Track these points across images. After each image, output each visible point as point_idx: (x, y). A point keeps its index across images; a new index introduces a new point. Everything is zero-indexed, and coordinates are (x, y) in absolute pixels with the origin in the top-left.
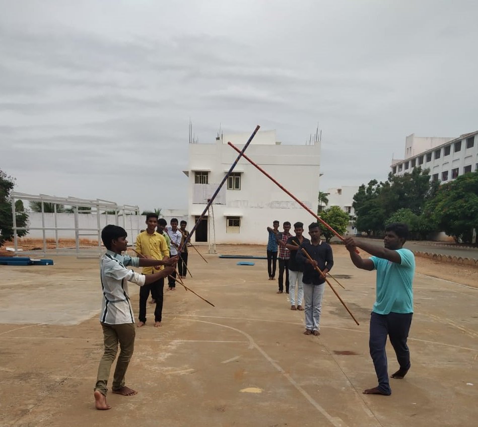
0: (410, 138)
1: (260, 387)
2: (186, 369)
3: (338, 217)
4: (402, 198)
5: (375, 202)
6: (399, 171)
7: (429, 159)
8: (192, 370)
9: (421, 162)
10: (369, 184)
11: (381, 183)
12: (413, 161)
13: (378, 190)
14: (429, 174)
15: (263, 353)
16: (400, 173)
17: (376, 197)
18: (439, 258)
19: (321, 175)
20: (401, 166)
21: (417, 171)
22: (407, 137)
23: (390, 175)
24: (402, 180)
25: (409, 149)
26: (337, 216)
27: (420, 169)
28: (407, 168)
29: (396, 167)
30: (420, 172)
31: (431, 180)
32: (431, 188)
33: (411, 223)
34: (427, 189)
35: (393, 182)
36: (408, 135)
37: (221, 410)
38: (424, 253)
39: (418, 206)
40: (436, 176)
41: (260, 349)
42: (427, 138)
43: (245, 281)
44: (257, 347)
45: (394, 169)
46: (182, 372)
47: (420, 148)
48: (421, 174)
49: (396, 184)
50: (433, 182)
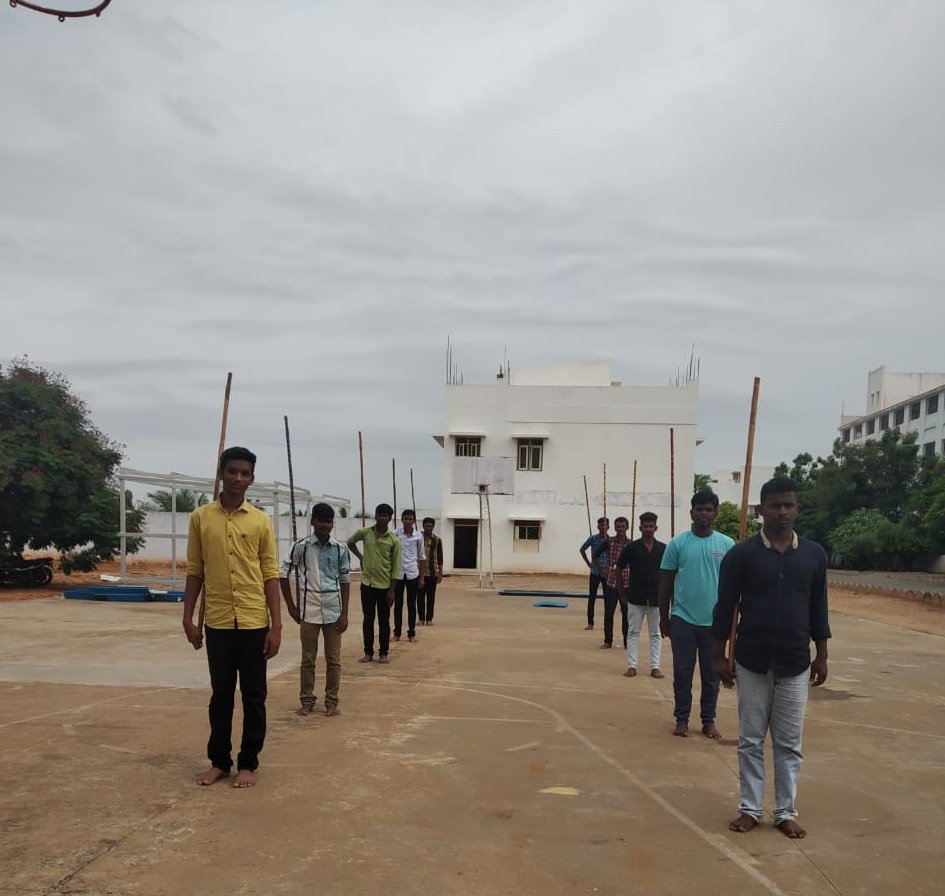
0: (876, 375)
1: (576, 787)
2: (440, 757)
3: (733, 523)
4: (862, 487)
5: (808, 499)
6: (856, 437)
7: (915, 414)
8: (451, 758)
9: (899, 420)
10: (794, 461)
11: (820, 460)
12: (884, 418)
13: (813, 475)
14: (916, 443)
15: (582, 738)
16: (860, 440)
17: (810, 486)
18: (937, 601)
19: (698, 443)
20: (858, 429)
21: (891, 438)
22: (870, 374)
23: (837, 444)
24: (861, 454)
25: (875, 396)
26: (731, 520)
27: (897, 433)
28: (871, 431)
29: (849, 431)
30: (897, 439)
31: (920, 453)
32: (920, 469)
33: (880, 538)
34: (913, 473)
35: (844, 458)
36: (872, 370)
37: (505, 816)
38: (906, 590)
39: (896, 504)
40: (930, 447)
41: (576, 733)
42: (910, 374)
43: (548, 632)
44: (570, 728)
45: (846, 433)
46: (433, 762)
47: (897, 392)
48: (900, 442)
49: (850, 462)
50: (924, 459)
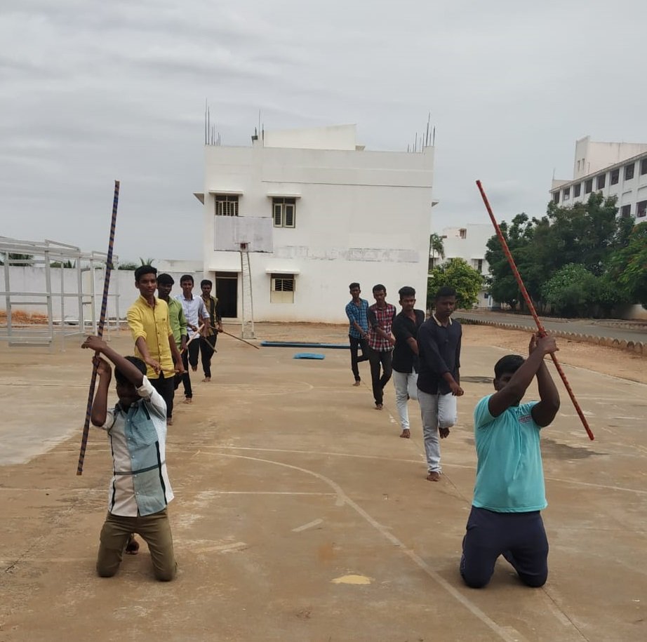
0: (582, 144)
1: (367, 574)
2: (231, 542)
3: (464, 278)
4: (570, 245)
5: (525, 254)
6: (564, 199)
7: (615, 180)
8: (243, 544)
9: (601, 185)
10: (513, 221)
11: (534, 220)
12: (589, 183)
13: (529, 232)
14: (616, 206)
15: (362, 512)
16: (568, 202)
17: (525, 243)
18: (638, 349)
19: (434, 204)
20: (567, 192)
21: (596, 200)
22: (577, 142)
23: (552, 206)
24: (570, 214)
25: (581, 162)
26: (462, 275)
27: (600, 196)
28: (577, 194)
29: (559, 193)
30: (600, 202)
31: (618, 215)
32: (619, 229)
33: (585, 289)
34: (612, 232)
35: (555, 219)
36: (578, 139)
37: (304, 615)
38: (612, 339)
39: (598, 258)
40: (627, 209)
41: (355, 506)
42: (611, 144)
43: (312, 387)
44: (350, 502)
45: (556, 195)
46: (225, 549)
47: (600, 161)
48: (602, 205)
49: (561, 222)
50: (622, 219)
